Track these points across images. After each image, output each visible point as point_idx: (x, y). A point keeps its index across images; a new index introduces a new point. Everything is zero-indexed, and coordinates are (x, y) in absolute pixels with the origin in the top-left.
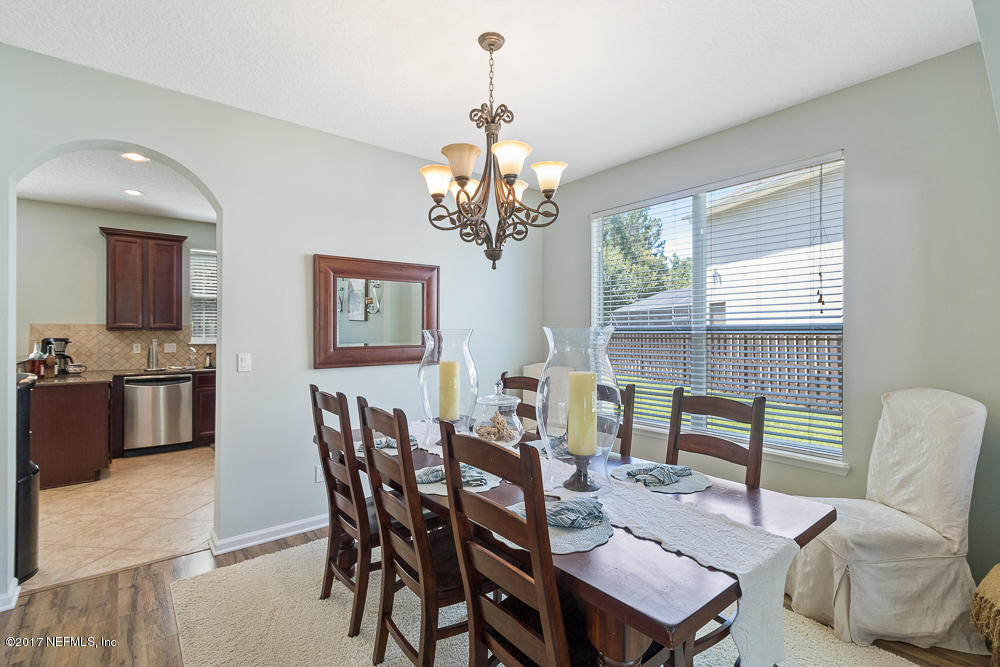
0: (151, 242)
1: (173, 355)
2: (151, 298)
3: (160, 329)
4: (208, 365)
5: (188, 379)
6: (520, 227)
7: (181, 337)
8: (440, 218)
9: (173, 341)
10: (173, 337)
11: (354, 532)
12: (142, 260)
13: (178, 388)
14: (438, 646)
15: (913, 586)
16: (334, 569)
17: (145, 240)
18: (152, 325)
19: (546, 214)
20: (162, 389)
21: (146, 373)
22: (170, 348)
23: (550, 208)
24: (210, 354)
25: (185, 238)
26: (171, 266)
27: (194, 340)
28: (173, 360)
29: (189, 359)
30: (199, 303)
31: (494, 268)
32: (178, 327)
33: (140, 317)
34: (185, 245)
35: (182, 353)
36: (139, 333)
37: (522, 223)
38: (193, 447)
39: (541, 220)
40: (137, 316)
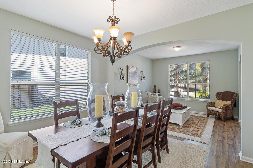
31: (113, 65)
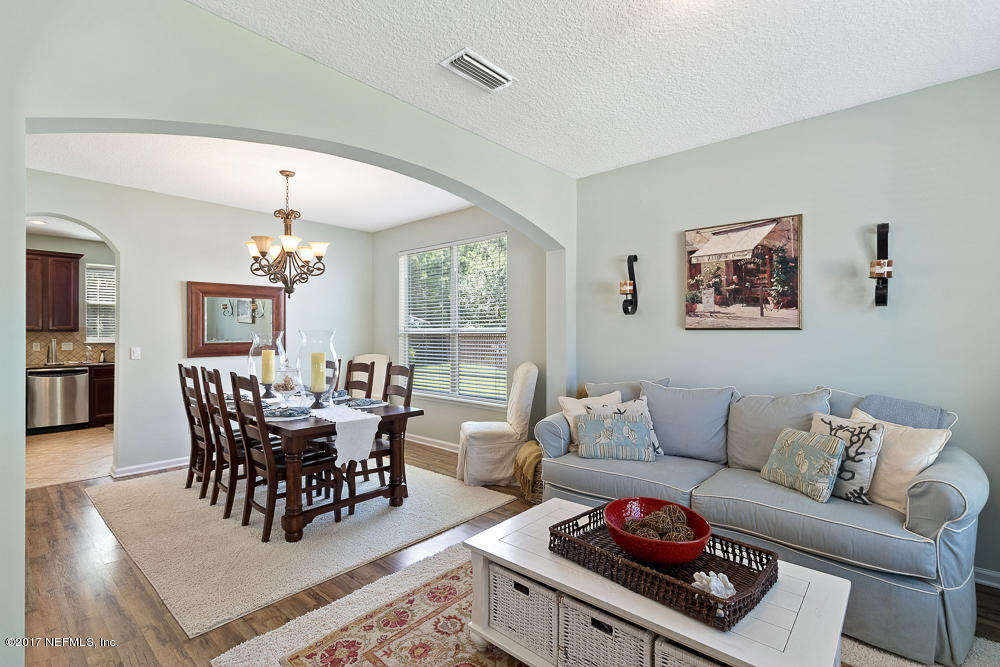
0: (51, 259)
1: (69, 352)
2: (51, 305)
3: (56, 331)
4: (102, 360)
5: (85, 371)
6: (304, 276)
7: (77, 337)
8: (257, 269)
9: (70, 341)
10: (70, 337)
11: (203, 445)
12: (43, 273)
13: (74, 379)
14: (237, 485)
15: (497, 457)
16: (194, 470)
17: (45, 257)
18: (51, 328)
19: (319, 269)
20: (59, 379)
21: (46, 366)
22: (67, 346)
23: (319, 265)
24: (104, 352)
25: (82, 255)
26: (69, 278)
27: (90, 340)
28: (70, 357)
29: (85, 356)
30: (95, 309)
32: (75, 329)
33: (40, 321)
34: (81, 260)
35: (78, 350)
36: (38, 334)
37: (305, 273)
38: (89, 427)
39: (316, 272)
40: (38, 320)
